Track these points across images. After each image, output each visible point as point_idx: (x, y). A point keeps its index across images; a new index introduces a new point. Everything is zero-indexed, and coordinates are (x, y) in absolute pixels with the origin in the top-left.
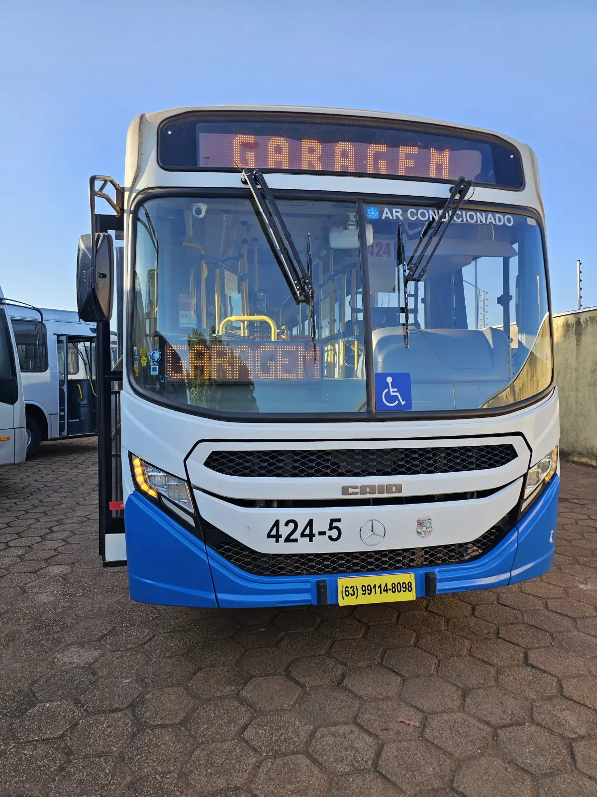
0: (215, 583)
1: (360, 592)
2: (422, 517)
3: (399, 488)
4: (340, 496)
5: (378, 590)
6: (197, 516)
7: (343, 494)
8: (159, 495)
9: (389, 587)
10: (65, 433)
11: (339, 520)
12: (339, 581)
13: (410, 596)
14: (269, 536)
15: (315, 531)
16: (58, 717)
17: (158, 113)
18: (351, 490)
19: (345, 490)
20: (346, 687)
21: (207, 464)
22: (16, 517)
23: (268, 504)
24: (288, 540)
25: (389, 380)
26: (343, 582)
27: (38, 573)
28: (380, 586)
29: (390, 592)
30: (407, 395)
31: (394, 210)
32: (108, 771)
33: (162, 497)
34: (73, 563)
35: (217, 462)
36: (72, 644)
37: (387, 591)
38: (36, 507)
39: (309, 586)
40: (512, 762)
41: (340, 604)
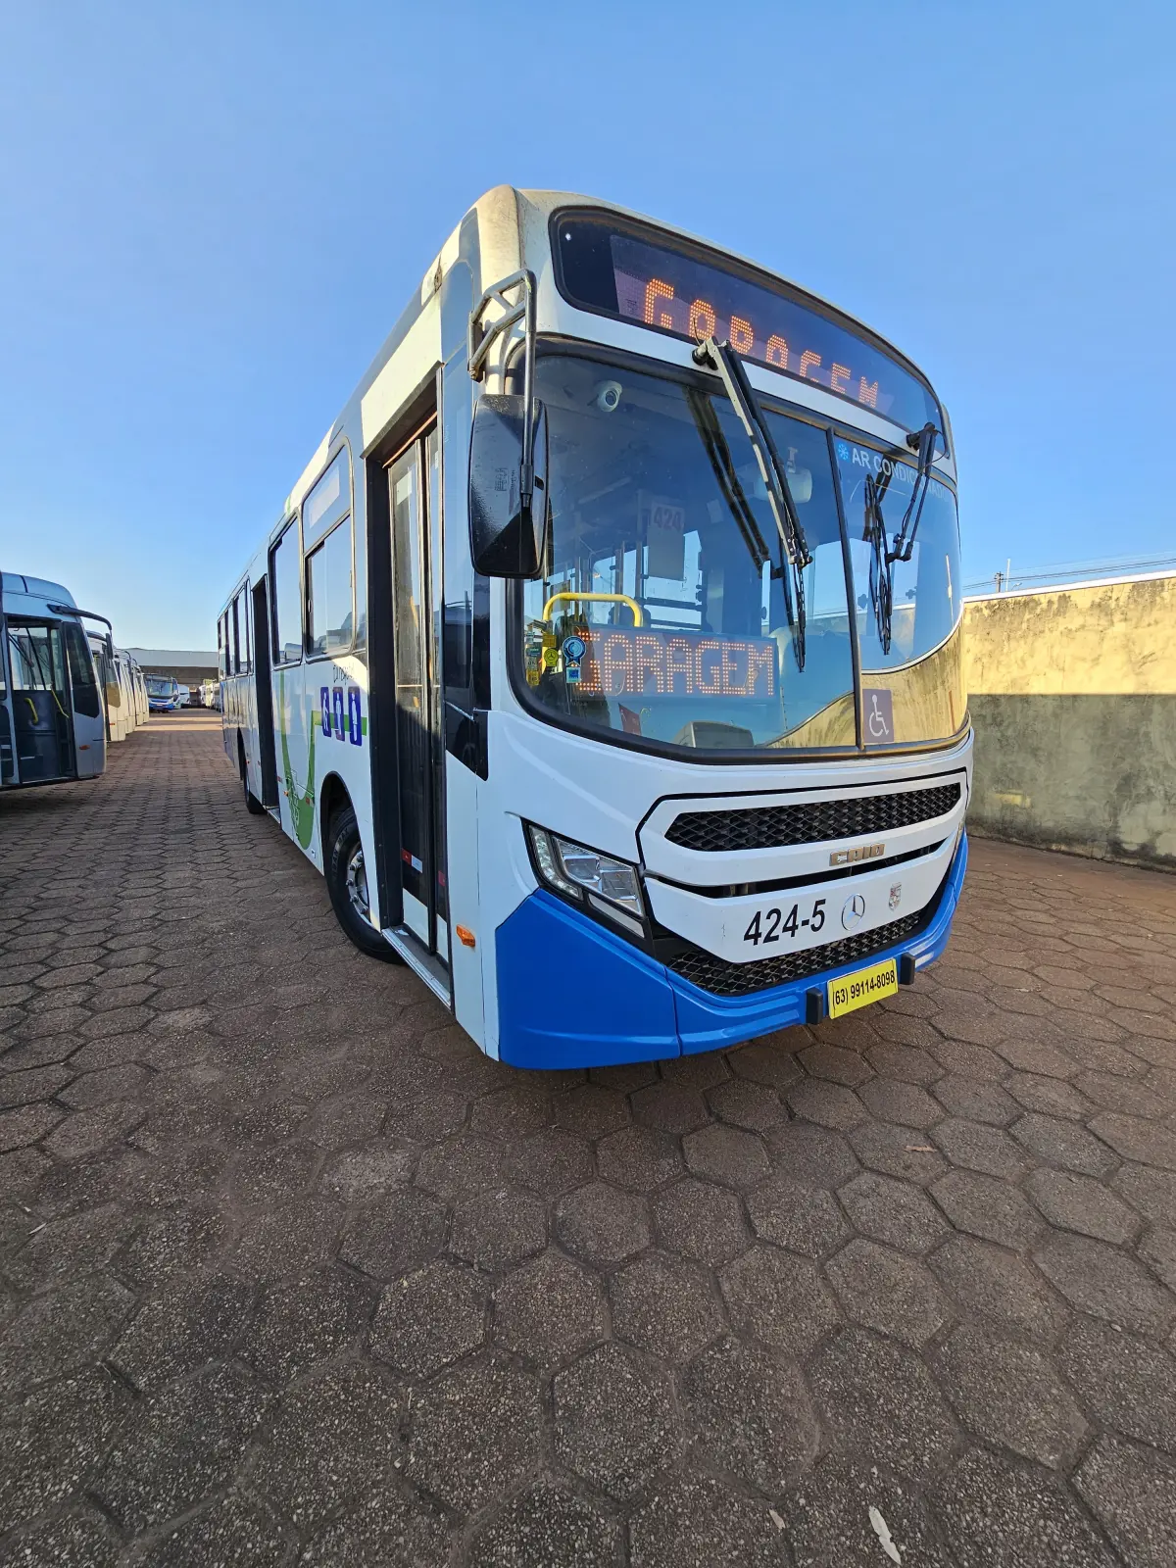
0: (679, 1019)
2: (893, 884)
3: (880, 849)
4: (827, 868)
5: (865, 987)
6: (649, 920)
7: (831, 865)
8: (586, 891)
9: (875, 982)
11: (823, 902)
12: (830, 984)
13: (892, 989)
14: (747, 937)
15: (799, 922)
16: (445, 1300)
18: (840, 858)
19: (833, 860)
23: (739, 890)
24: (769, 939)
28: (867, 983)
29: (876, 987)
32: (629, 1376)
33: (591, 897)
36: (340, 1150)
37: (872, 987)
38: (35, 910)
39: (793, 1000)
41: (832, 1017)
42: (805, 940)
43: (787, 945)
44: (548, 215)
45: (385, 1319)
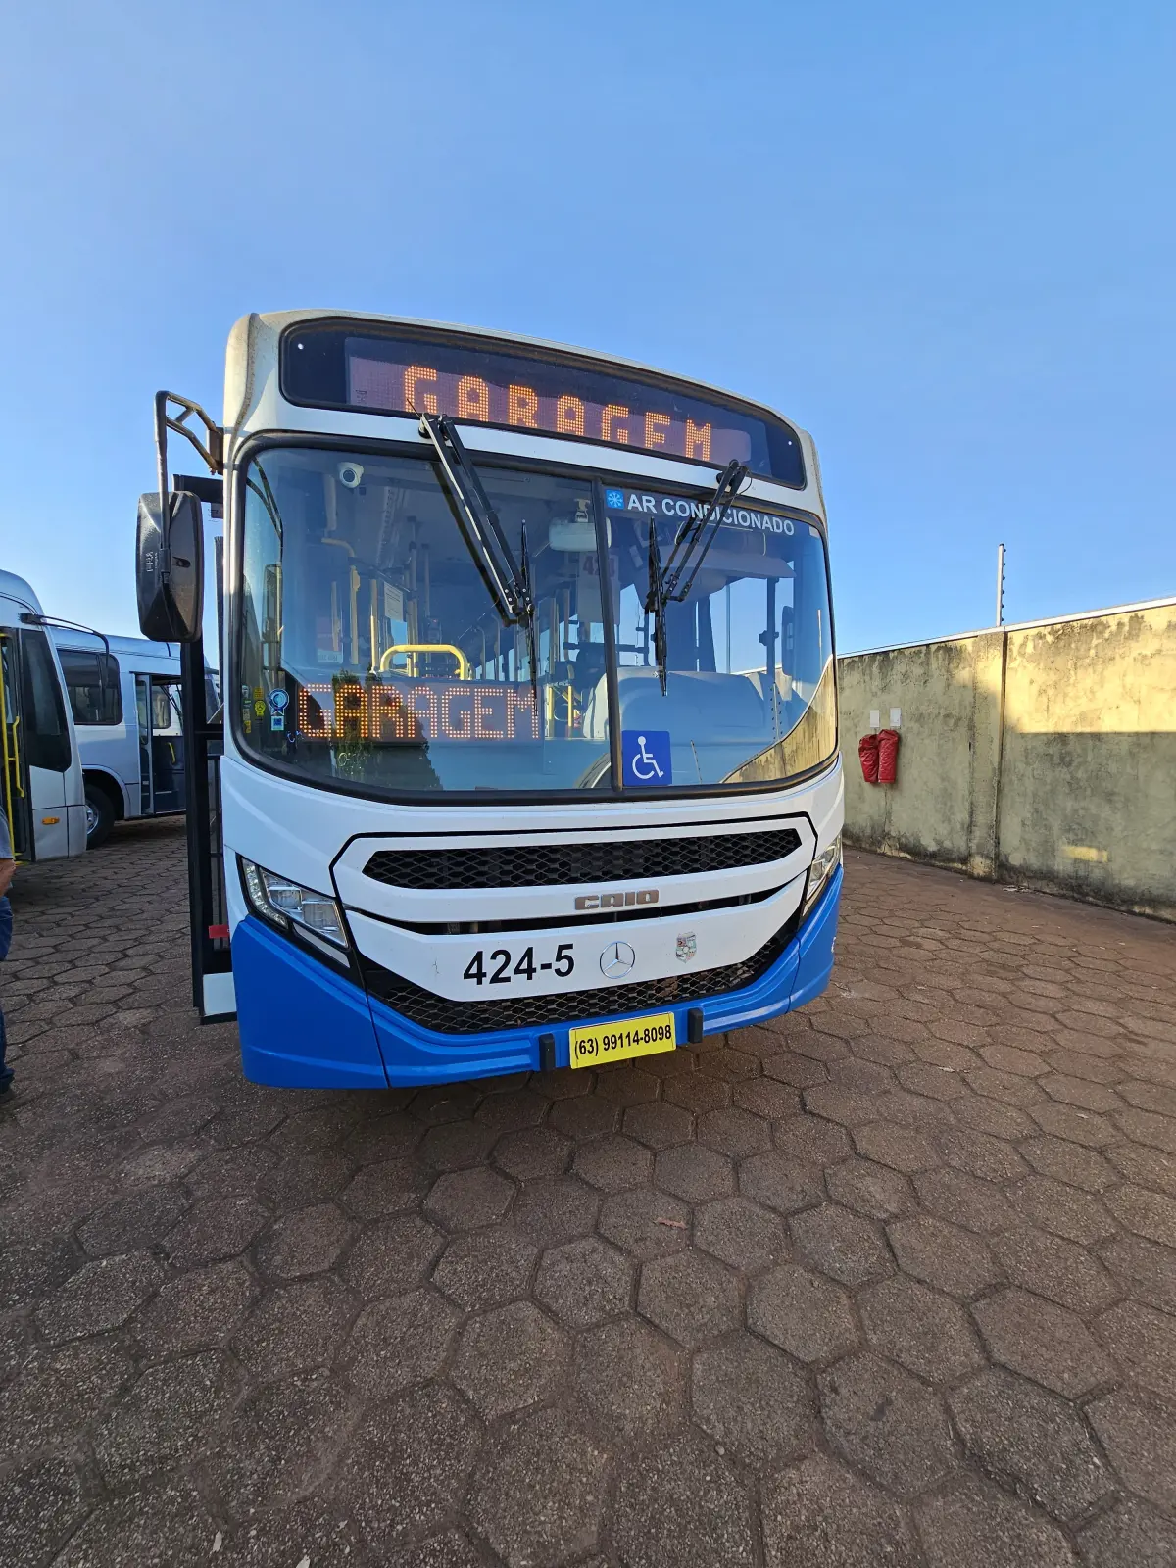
1: (601, 1046)
2: (684, 934)
3: (654, 896)
5: (626, 1041)
6: (352, 951)
7: (577, 908)
9: (641, 1034)
10: (151, 810)
11: (570, 946)
12: (572, 1032)
13: (668, 1045)
14: (467, 975)
15: (536, 964)
17: (279, 316)
18: (588, 903)
19: (580, 903)
20: (577, 1174)
21: (367, 871)
22: (70, 936)
23: (465, 928)
24: (495, 979)
25: (642, 741)
26: (577, 1035)
27: (102, 1024)
28: (628, 1036)
29: (642, 1042)
30: (666, 765)
31: (644, 498)
34: (158, 1006)
35: (384, 868)
36: (152, 1143)
37: (637, 1041)
38: (102, 918)
39: (527, 1044)
40: (815, 1270)
41: (574, 1067)
42: (546, 984)
43: (519, 988)
44: (279, 331)
45: (65, 1290)
